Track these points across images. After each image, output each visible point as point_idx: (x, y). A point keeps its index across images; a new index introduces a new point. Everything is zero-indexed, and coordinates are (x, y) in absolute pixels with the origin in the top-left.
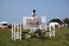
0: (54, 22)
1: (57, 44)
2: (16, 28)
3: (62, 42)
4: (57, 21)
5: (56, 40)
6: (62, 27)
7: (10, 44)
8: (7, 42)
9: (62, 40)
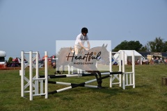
4: (135, 46)
8: (9, 104)
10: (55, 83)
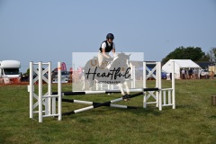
1: (176, 132)
2: (44, 82)
3: (197, 124)
5: (177, 118)
6: (208, 77)
7: (25, 134)
8: (13, 126)
9: (196, 119)
10: (72, 101)
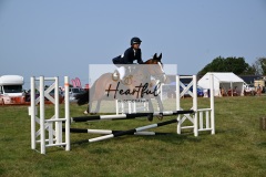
0: (221, 70)
1: (217, 164)
3: (243, 154)
4: (236, 66)
5: (217, 146)
9: (241, 148)
